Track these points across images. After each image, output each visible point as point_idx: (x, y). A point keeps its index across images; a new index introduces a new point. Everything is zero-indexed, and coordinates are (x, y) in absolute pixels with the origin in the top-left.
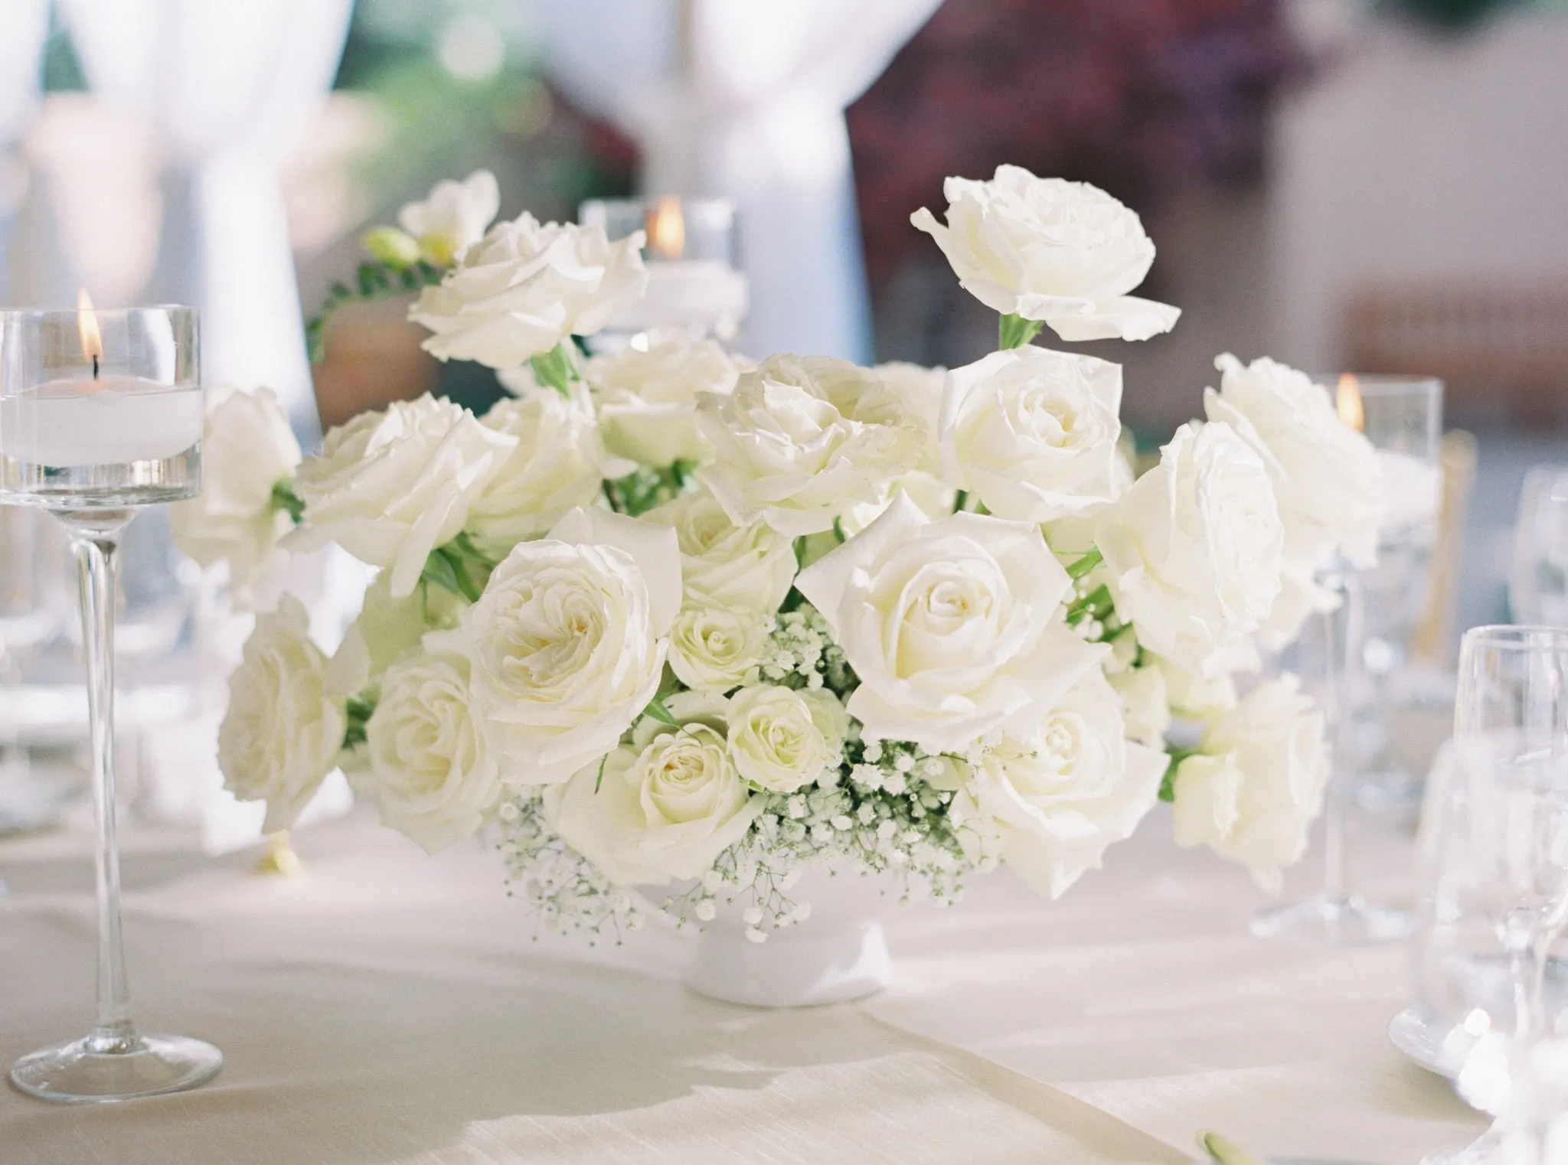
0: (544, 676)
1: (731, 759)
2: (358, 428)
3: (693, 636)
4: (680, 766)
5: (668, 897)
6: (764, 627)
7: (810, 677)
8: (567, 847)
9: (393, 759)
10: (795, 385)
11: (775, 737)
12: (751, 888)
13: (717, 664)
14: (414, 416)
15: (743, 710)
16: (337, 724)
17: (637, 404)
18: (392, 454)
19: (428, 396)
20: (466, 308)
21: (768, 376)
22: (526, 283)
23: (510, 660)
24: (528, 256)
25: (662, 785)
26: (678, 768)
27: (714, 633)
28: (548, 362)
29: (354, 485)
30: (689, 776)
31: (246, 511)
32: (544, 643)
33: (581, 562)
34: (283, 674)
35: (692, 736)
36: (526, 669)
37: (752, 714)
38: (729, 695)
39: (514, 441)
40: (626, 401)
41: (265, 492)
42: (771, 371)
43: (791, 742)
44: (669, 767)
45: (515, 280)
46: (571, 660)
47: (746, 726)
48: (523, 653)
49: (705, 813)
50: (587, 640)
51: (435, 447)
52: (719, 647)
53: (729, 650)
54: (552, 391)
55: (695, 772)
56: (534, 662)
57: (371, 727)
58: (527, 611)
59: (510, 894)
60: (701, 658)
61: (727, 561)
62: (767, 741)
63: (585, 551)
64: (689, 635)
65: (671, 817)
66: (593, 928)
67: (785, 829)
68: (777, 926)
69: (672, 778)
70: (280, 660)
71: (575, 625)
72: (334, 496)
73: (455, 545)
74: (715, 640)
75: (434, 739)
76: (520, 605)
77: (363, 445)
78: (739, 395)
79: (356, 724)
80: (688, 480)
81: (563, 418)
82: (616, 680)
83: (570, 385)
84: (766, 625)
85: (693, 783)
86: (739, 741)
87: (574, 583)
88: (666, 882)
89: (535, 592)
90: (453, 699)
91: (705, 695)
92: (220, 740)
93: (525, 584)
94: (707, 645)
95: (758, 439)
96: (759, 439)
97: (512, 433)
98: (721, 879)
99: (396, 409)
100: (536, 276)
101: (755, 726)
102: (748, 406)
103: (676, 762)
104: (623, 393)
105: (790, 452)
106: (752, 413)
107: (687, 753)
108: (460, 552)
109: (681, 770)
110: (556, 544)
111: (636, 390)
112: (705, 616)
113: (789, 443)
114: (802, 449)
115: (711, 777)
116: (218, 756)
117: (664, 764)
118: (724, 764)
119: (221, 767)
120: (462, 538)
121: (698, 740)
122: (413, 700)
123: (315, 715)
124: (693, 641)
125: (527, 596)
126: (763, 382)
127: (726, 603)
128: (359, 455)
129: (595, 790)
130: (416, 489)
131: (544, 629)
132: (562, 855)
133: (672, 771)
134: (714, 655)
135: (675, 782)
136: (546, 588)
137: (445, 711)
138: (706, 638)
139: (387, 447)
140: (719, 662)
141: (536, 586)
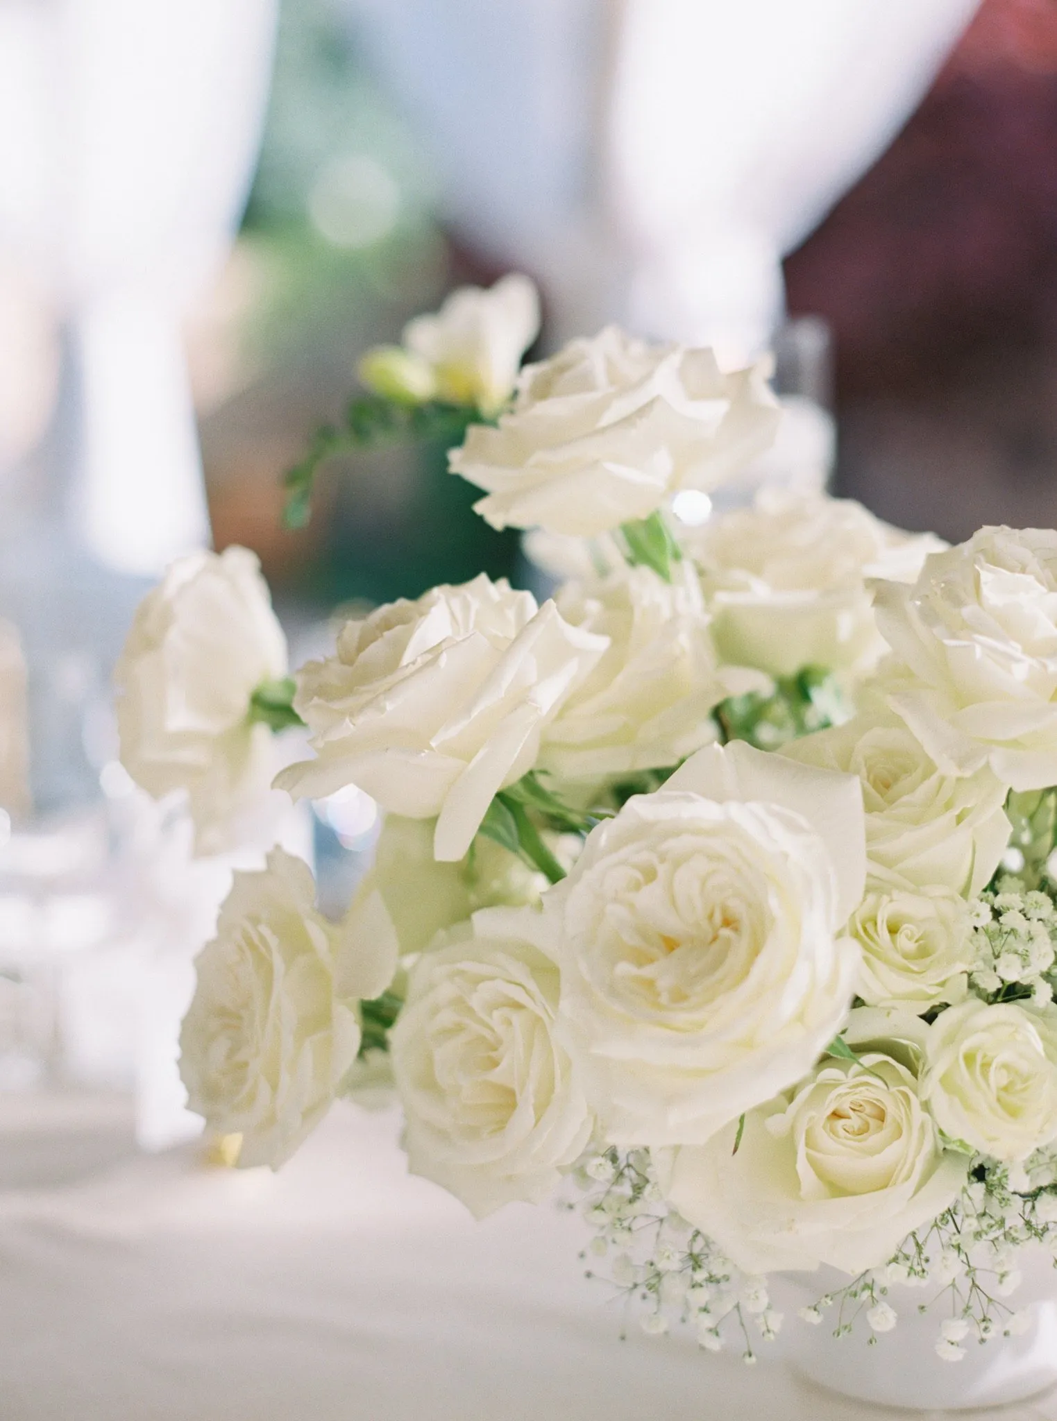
0: (679, 997)
1: (926, 1106)
2: (387, 625)
3: (876, 930)
4: (851, 1113)
5: (827, 1296)
6: (976, 918)
7: (1036, 988)
8: (674, 1213)
9: (428, 1084)
10: (1019, 572)
11: (997, 1078)
12: (951, 1287)
13: (913, 972)
14: (466, 607)
15: (950, 1040)
16: (350, 1030)
17: (760, 592)
18: (443, 660)
19: (483, 578)
20: (539, 456)
21: (982, 558)
22: (626, 421)
23: (625, 968)
24: (625, 388)
25: (823, 1138)
26: (849, 1118)
27: (905, 926)
28: (641, 534)
29: (389, 706)
30: (863, 1131)
31: (213, 726)
32: (670, 945)
33: (727, 828)
34: (277, 961)
35: (870, 1071)
36: (650, 984)
37: (966, 1046)
38: (930, 1018)
39: (601, 643)
40: (745, 588)
41: (241, 702)
42: (983, 551)
43: (1019, 1087)
44: (836, 1115)
45: (608, 418)
46: (719, 974)
47: (957, 1058)
48: (642, 959)
49: (884, 1182)
50: (741, 947)
51: (503, 652)
52: (911, 946)
53: (924, 952)
54: (645, 571)
55: (873, 1123)
56: (663, 973)
57: (395, 1035)
58: (650, 898)
59: (589, 1275)
60: (887, 962)
61: (917, 821)
62: (988, 1085)
63: (736, 811)
64: (870, 927)
65: (837, 1188)
66: (710, 1330)
67: (995, 1201)
68: (983, 1341)
69: (842, 1132)
70: (273, 941)
71: (718, 918)
72: (361, 720)
73: (521, 789)
74: (907, 936)
75: (495, 1064)
76: (637, 887)
77: (399, 647)
78: (943, 585)
79: (375, 1028)
80: (816, 694)
81: (666, 613)
82: (789, 1005)
83: (670, 565)
84: (978, 915)
85: (874, 1139)
86: (947, 1083)
87: (719, 858)
88: (814, 1267)
89: (662, 869)
90: (518, 1006)
91: (889, 1014)
92: (182, 1041)
93: (645, 857)
94: (894, 941)
95: (978, 651)
96: (980, 648)
97: (597, 630)
98: (906, 1274)
99: (440, 595)
100: (642, 411)
101: (969, 1059)
102: (958, 602)
103: (845, 1107)
104: (739, 575)
105: (1021, 671)
106: (968, 611)
107: (864, 1094)
108: (523, 795)
109: (855, 1122)
110: (689, 800)
111: (756, 569)
112: (891, 901)
113: (1019, 654)
114: (1045, 666)
115: (899, 1133)
116: (180, 1063)
117: (829, 1112)
118: (918, 1114)
119: (184, 1078)
120: (529, 780)
121: (880, 1078)
122: (459, 1003)
123: (318, 1021)
124: (875, 936)
125: (650, 875)
126: (977, 567)
127: (917, 882)
128: (392, 664)
129: (732, 1150)
130: (475, 713)
131: (673, 924)
132: (665, 1225)
133: (842, 1122)
134: (906, 959)
135: (846, 1138)
136: (677, 865)
137: (510, 1023)
138: (893, 931)
139: (435, 652)
140: (915, 968)
141: (662, 860)
